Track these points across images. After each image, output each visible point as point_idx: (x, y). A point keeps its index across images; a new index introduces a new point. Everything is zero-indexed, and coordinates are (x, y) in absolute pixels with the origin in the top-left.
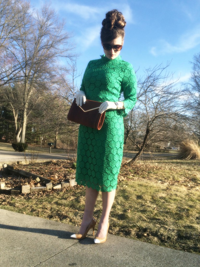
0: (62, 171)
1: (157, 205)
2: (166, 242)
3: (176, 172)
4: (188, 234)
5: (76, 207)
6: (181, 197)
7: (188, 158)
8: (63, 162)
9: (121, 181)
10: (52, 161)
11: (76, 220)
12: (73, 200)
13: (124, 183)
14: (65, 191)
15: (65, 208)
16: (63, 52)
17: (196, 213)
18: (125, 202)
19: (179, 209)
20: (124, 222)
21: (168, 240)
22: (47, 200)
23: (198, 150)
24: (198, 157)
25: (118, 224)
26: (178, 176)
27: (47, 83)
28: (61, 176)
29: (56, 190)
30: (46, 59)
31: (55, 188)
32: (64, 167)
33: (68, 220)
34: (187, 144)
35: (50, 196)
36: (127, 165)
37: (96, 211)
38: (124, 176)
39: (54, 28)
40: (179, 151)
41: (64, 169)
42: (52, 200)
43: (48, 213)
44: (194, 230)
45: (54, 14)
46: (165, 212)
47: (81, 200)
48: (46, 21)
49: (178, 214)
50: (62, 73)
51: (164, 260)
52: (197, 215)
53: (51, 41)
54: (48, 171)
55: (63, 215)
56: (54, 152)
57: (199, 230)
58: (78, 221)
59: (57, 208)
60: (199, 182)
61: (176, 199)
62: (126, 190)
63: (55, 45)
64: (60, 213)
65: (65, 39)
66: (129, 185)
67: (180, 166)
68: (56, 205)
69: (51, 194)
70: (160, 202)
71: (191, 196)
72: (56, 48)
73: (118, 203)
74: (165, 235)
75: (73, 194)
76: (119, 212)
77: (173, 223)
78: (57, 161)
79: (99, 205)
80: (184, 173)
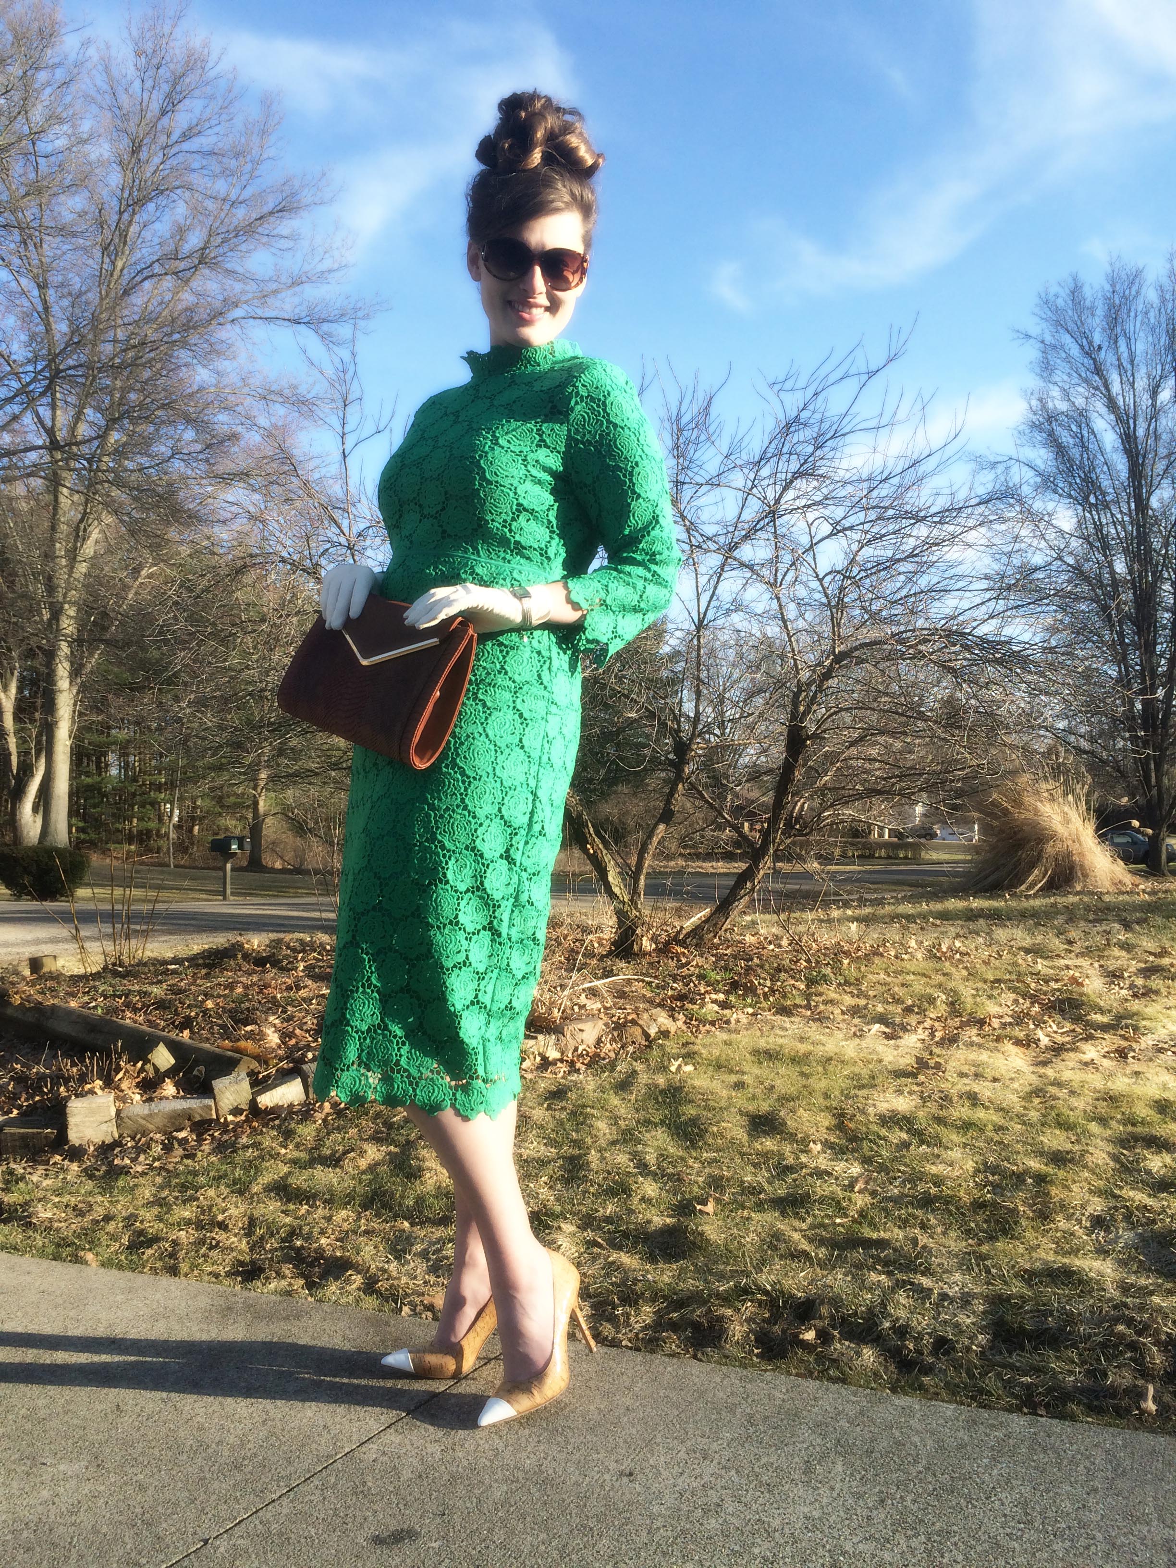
0: (304, 999)
1: (866, 1161)
2: (928, 1370)
3: (966, 968)
4: (1052, 1315)
5: (400, 1205)
6: (1002, 1109)
7: (1029, 888)
8: (305, 948)
9: (655, 1040)
10: (241, 946)
11: (399, 1279)
12: (377, 1164)
13: (671, 1046)
14: (328, 1114)
15: (331, 1217)
16: (275, 292)
17: (1091, 1191)
18: (682, 1159)
19: (991, 1178)
20: (682, 1270)
21: (939, 1359)
22: (220, 1177)
23: (1082, 839)
24: (1086, 876)
25: (650, 1287)
26: (977, 990)
27: (189, 481)
28: (298, 1031)
29: (274, 1112)
30: (176, 336)
31: (267, 1100)
33: (354, 1286)
34: (1018, 803)
35: (240, 1152)
36: (683, 943)
38: (673, 1009)
39: (212, 153)
40: (975, 847)
41: (315, 985)
42: (252, 1172)
43: (232, 1250)
44: (1082, 1291)
45: (207, 69)
46: (913, 1197)
47: (428, 1164)
48: (164, 113)
49: (985, 1206)
50: (273, 420)
51: (921, 1472)
52: (1093, 1207)
53: (197, 233)
54: (218, 1004)
55: (322, 1257)
56: (251, 895)
57: (1112, 1292)
58: (411, 1283)
59: (287, 1215)
60: (1099, 1018)
61: (970, 1124)
62: (686, 1089)
63: (221, 251)
64: (302, 1246)
65: (280, 214)
66: (702, 1059)
67: (989, 934)
68: (281, 1199)
69: (244, 1140)
70: (882, 1142)
71: (1059, 1099)
72: (230, 272)
73: (643, 1167)
74: (918, 1333)
75: (377, 1133)
76: (649, 1216)
77: (963, 1258)
78: (272, 941)
79: (531, 1185)
80: (1010, 973)
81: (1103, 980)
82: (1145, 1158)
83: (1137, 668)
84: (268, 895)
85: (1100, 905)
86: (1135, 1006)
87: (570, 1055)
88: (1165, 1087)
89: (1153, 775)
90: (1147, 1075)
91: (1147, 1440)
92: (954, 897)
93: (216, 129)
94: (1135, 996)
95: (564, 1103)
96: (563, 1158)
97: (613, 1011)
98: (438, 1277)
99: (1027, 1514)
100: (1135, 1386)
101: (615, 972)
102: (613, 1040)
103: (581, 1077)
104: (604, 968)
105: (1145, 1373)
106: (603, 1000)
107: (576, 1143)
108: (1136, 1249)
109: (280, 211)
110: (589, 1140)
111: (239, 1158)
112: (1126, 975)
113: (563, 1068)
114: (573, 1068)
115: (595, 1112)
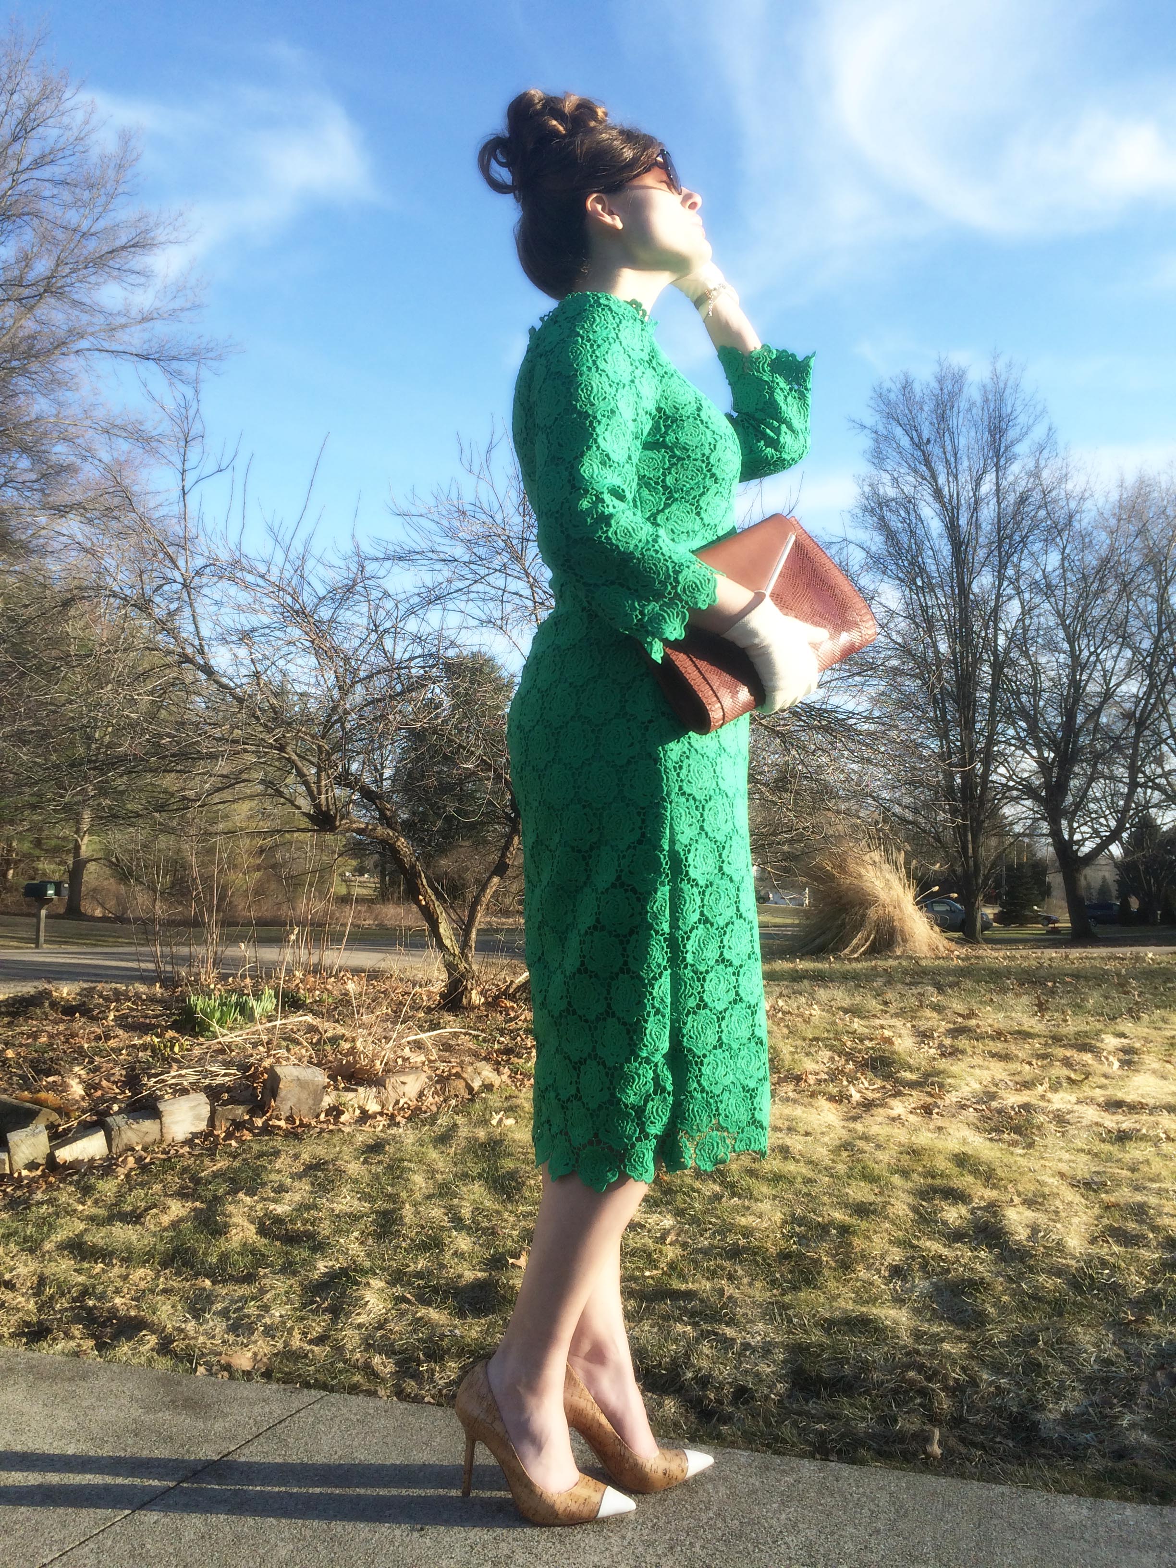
0: (113, 1049)
1: (679, 1213)
2: (727, 1419)
3: (787, 1026)
4: (848, 1363)
5: (203, 1263)
6: (811, 1162)
7: (853, 951)
8: (118, 997)
9: (478, 1093)
10: (47, 994)
11: (196, 1338)
12: (181, 1220)
13: (494, 1100)
14: (132, 1169)
15: (128, 1275)
16: (123, 326)
17: (890, 1242)
18: (498, 1212)
19: (797, 1229)
20: (491, 1325)
21: (738, 1408)
22: (10, 1235)
23: (903, 905)
24: (905, 941)
25: (457, 1342)
26: (796, 1047)
27: (22, 512)
28: (104, 1083)
29: (73, 1167)
30: (15, 364)
31: (65, 1154)
32: (122, 1022)
33: (148, 1347)
34: (843, 869)
35: (34, 1209)
36: (512, 997)
37: (325, 1275)
38: (499, 1063)
39: (64, 183)
40: (805, 912)
41: (126, 1035)
42: (45, 1229)
43: (18, 1310)
44: (877, 1339)
45: (64, 98)
46: (722, 1248)
47: (235, 1220)
48: (15, 138)
49: (791, 1257)
50: (115, 455)
51: (711, 1519)
52: (892, 1257)
53: (44, 262)
54: (19, 1054)
55: (115, 1317)
56: (66, 943)
57: (906, 1339)
58: (208, 1342)
59: (80, 1274)
60: (908, 1075)
61: (781, 1177)
62: (506, 1143)
63: (68, 280)
64: (94, 1305)
65: (133, 249)
66: (525, 1112)
67: (812, 995)
68: (75, 1258)
69: (39, 1196)
70: (696, 1194)
71: (865, 1152)
72: (76, 303)
73: (457, 1222)
74: (720, 1383)
75: (183, 1189)
76: (460, 1270)
77: (767, 1308)
78: (83, 989)
79: (342, 1241)
80: (828, 1031)
81: (914, 1039)
82: (943, 1210)
83: (958, 744)
84: (84, 944)
85: (916, 969)
86: (943, 1064)
87: (391, 1109)
88: (964, 1142)
89: (970, 846)
90: (949, 1130)
91: (930, 1481)
92: (782, 959)
93: (70, 160)
94: (943, 1055)
95: (381, 1157)
96: (377, 1212)
97: (438, 1064)
98: (238, 1336)
99: (810, 1556)
100: (923, 1431)
101: (442, 1025)
102: (436, 1093)
103: (401, 1130)
104: (431, 1021)
105: (933, 1419)
106: (427, 1053)
107: (392, 1198)
108: (930, 1298)
109: (133, 246)
110: (404, 1195)
111: (32, 1215)
112: (936, 1035)
113: (382, 1121)
114: (392, 1121)
115: (412, 1165)
